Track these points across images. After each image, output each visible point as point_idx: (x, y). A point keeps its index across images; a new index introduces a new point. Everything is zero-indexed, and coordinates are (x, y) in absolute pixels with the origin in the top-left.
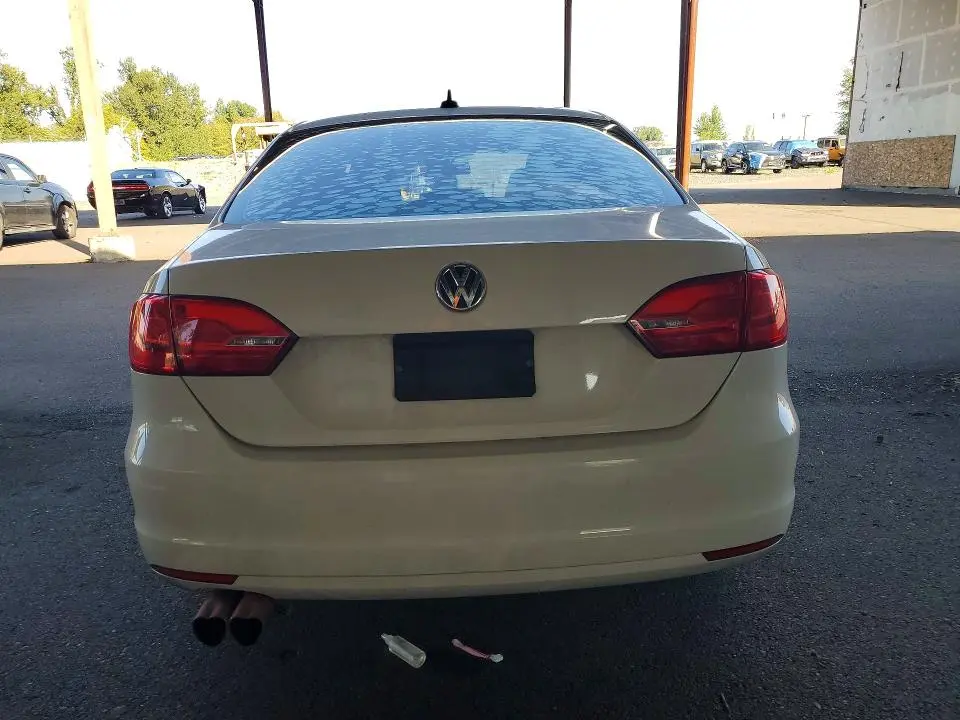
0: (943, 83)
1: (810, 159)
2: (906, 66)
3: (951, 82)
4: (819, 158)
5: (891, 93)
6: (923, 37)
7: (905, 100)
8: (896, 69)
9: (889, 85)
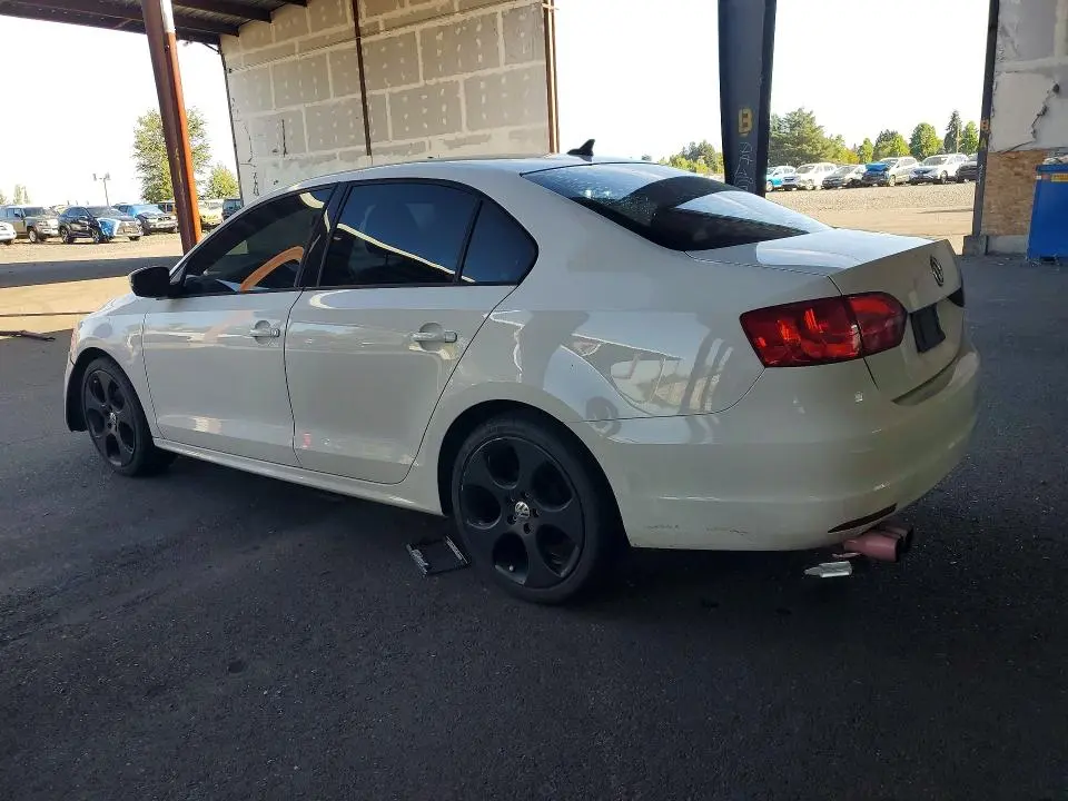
0: (329, 152)
1: (159, 225)
2: (289, 133)
3: (337, 151)
4: (167, 224)
5: (279, 158)
6: (301, 107)
7: (295, 165)
8: (278, 136)
9: (275, 151)
